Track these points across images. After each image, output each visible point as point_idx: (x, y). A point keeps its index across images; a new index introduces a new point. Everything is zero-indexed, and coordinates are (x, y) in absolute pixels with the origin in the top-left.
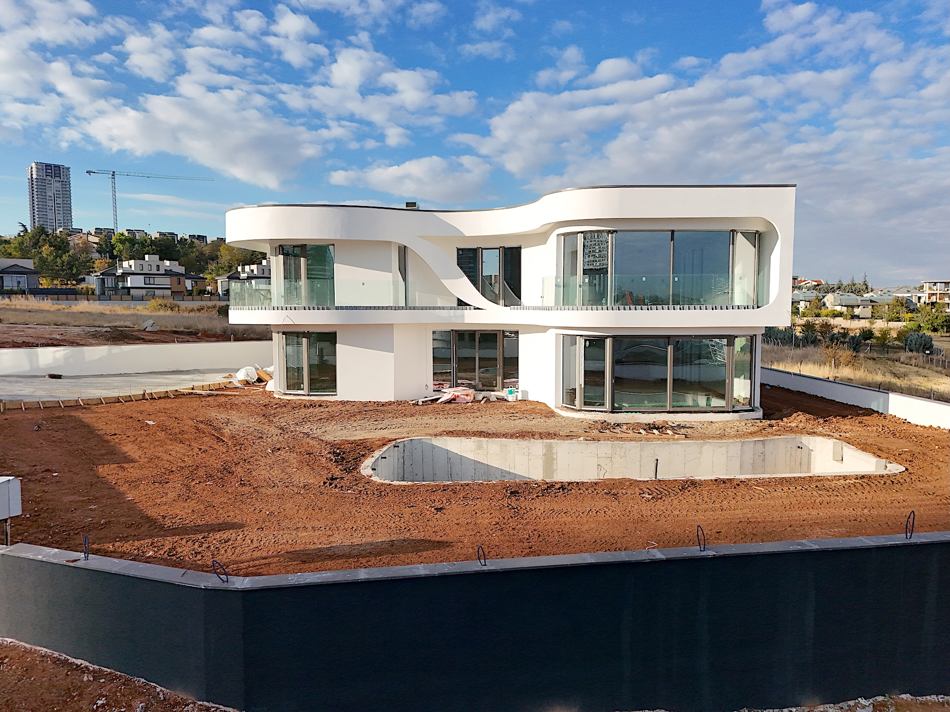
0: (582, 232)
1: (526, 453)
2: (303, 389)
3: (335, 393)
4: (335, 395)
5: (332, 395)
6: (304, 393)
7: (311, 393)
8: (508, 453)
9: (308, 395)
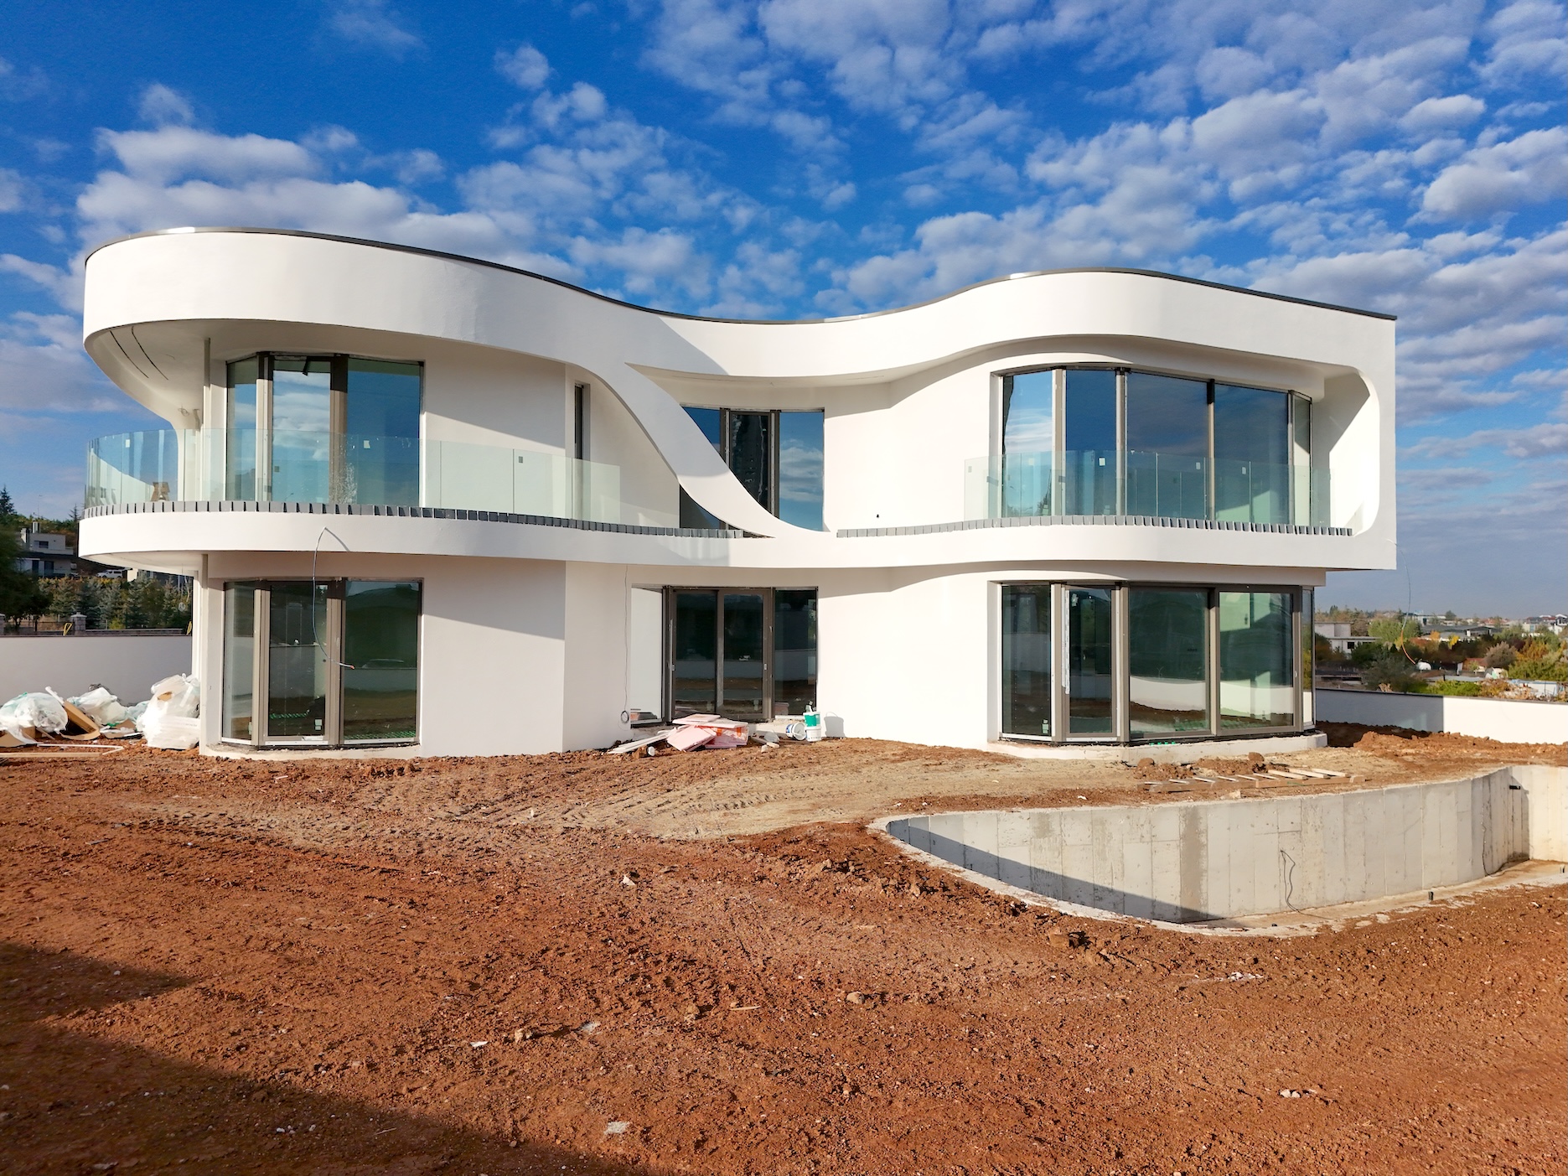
0: (1062, 367)
1: (1147, 838)
2: (321, 732)
3: (412, 740)
4: (410, 744)
5: (403, 745)
6: (326, 743)
7: (347, 742)
8: (1109, 841)
9: (338, 747)
